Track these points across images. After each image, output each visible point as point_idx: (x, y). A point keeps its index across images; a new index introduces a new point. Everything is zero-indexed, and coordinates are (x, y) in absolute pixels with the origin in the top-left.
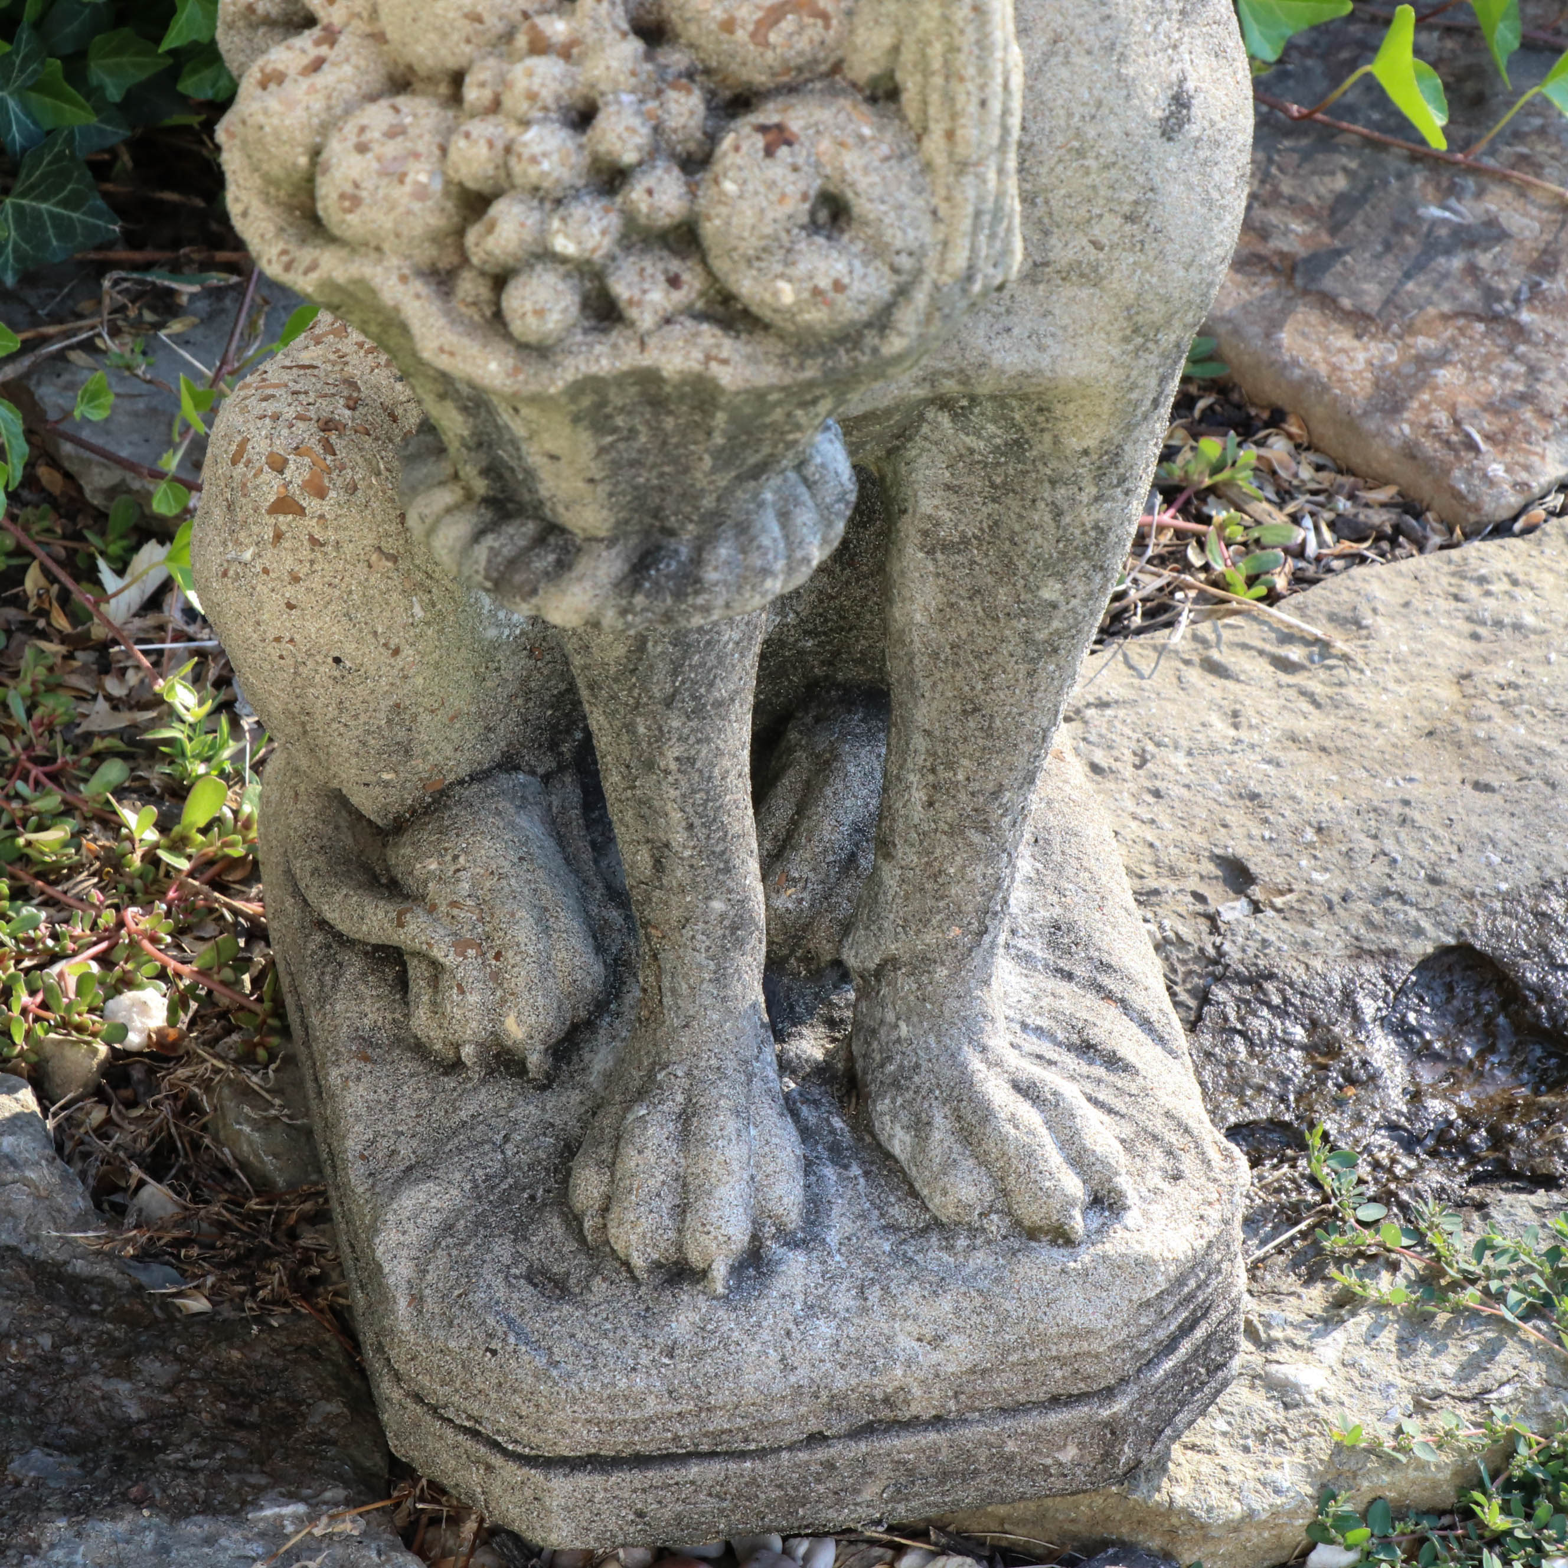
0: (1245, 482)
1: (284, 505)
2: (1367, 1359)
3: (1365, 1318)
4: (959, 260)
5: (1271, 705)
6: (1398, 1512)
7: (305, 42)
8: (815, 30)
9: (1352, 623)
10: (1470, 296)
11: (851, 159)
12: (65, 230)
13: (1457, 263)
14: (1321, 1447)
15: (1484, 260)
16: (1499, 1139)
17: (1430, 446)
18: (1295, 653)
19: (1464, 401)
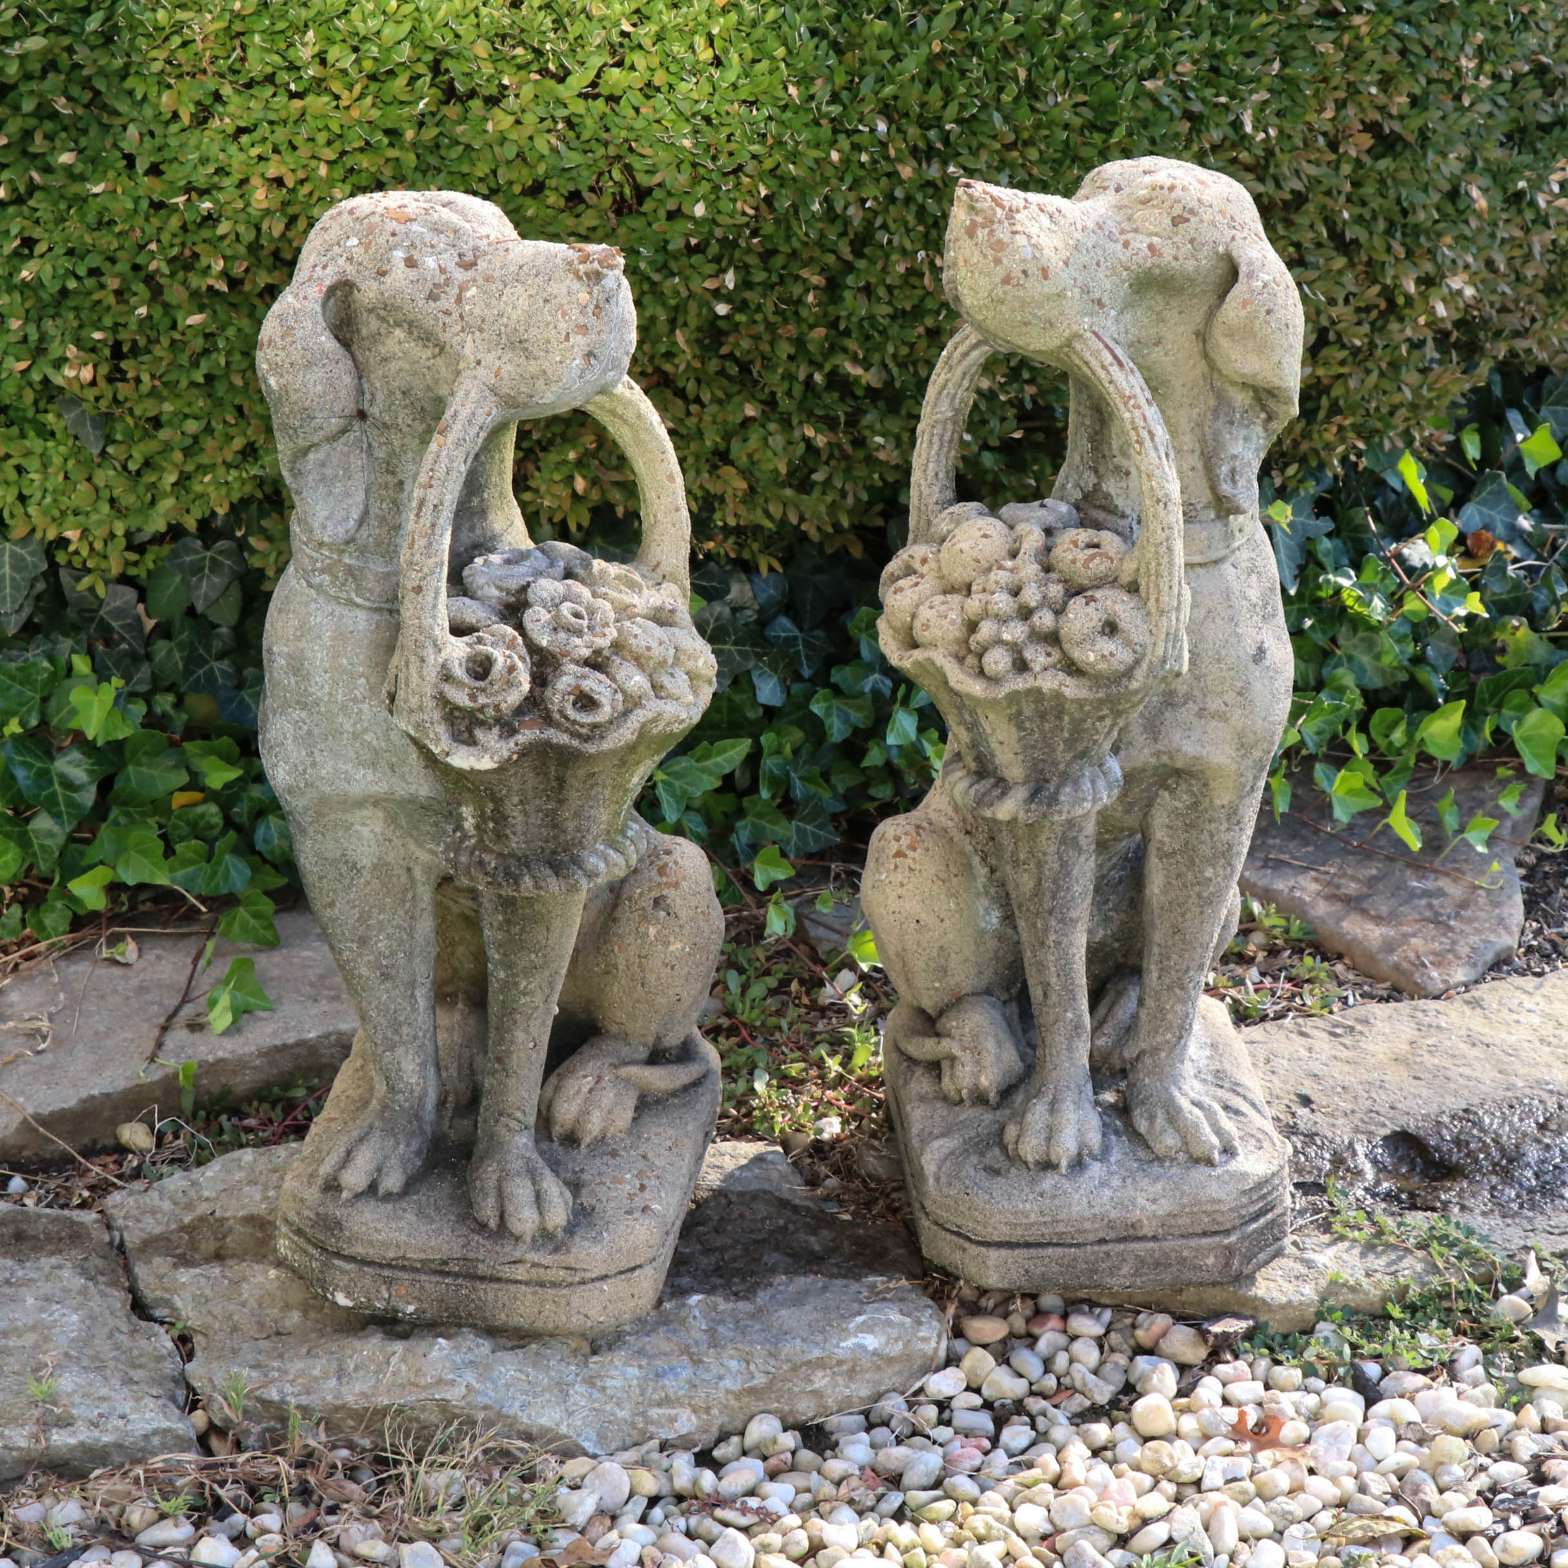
0: (1323, 975)
1: (900, 854)
2: (1345, 1257)
3: (1346, 1244)
5: (1326, 1047)
6: (1356, 1312)
9: (1366, 1022)
10: (1428, 914)
13: (1423, 902)
14: (1323, 1283)
15: (1435, 902)
16: (1412, 1195)
17: (1405, 965)
18: (1339, 1031)
19: (1421, 950)
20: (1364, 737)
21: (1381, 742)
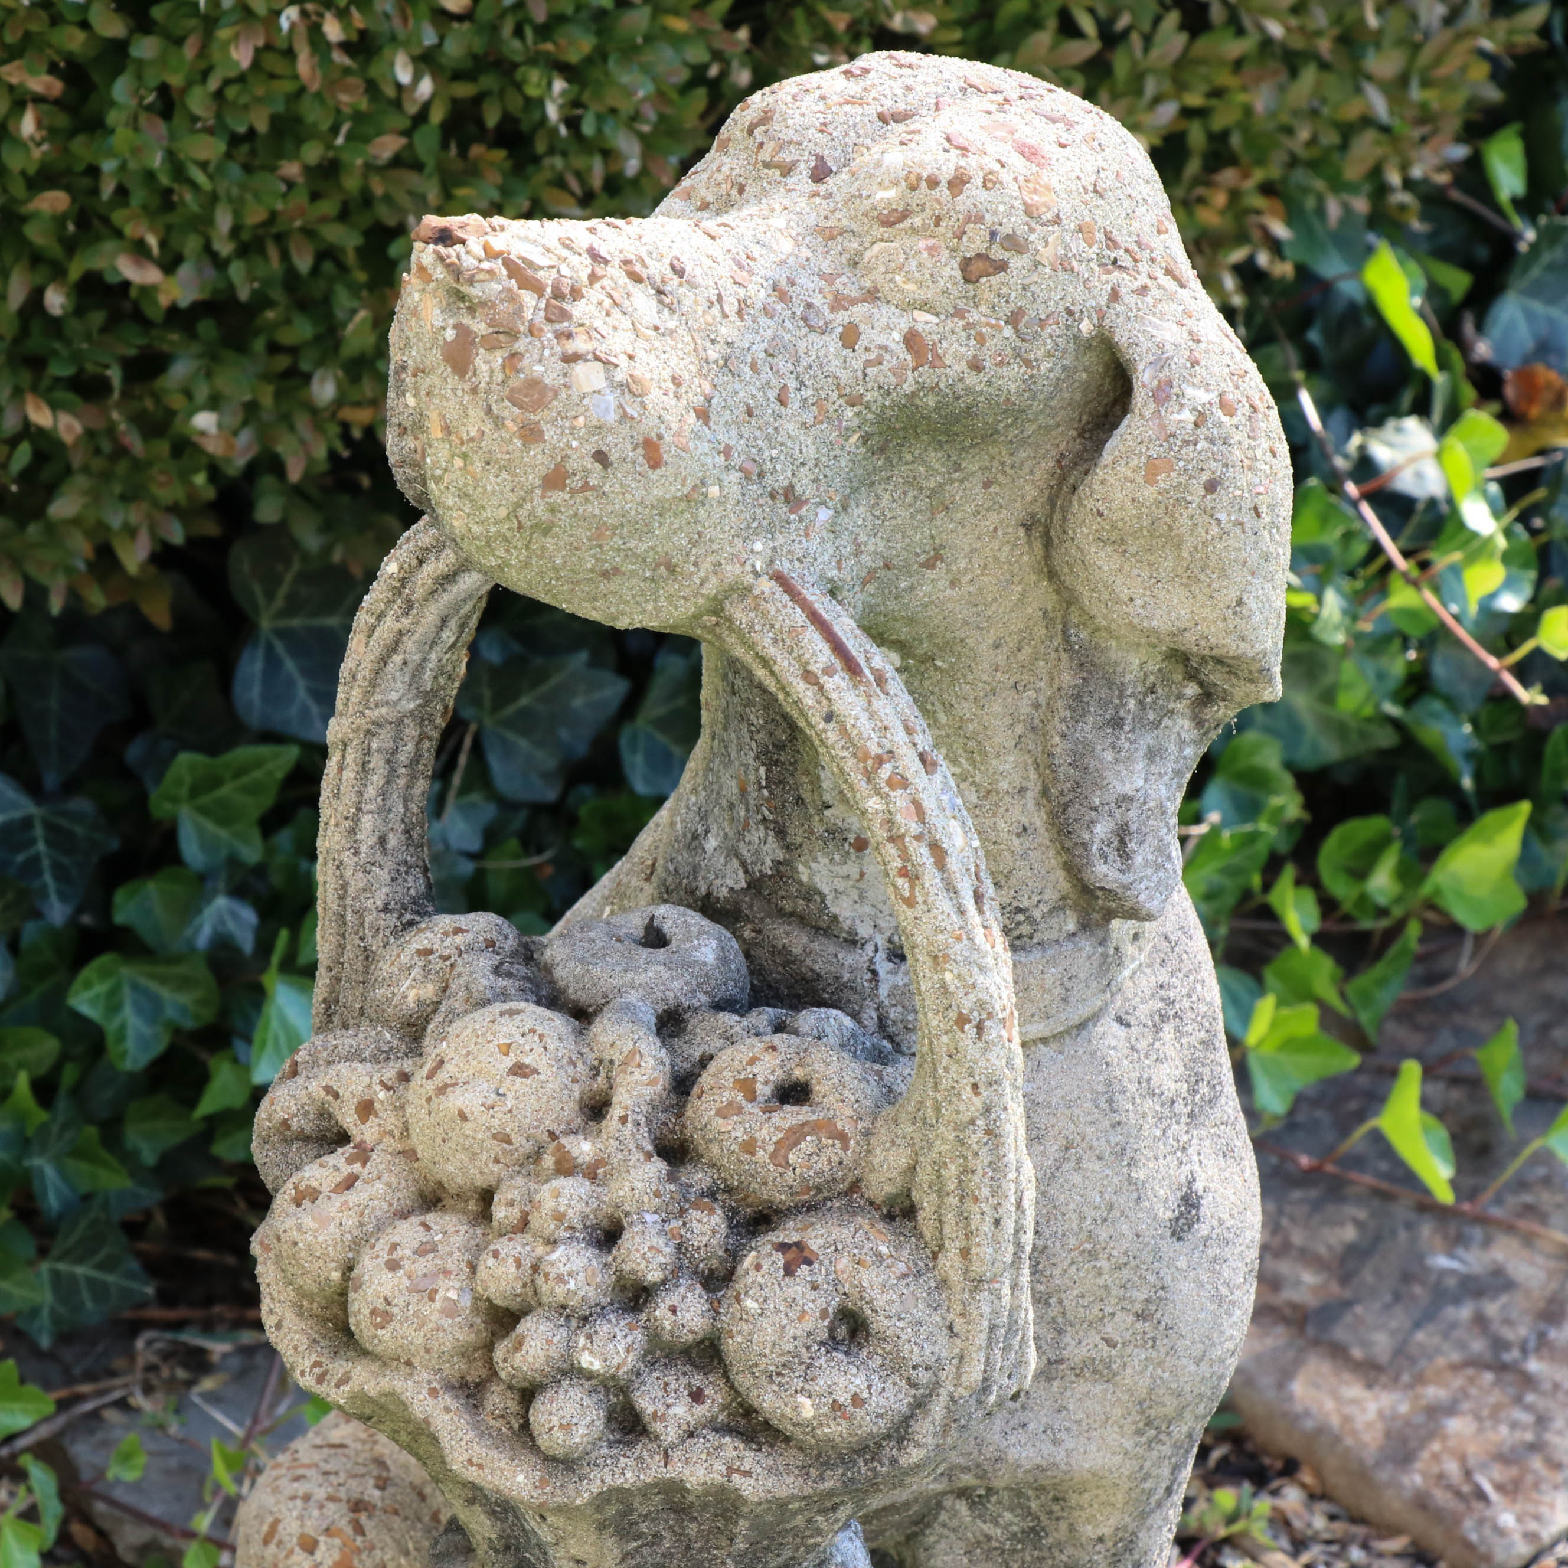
0: (1259, 1531)
4: (974, 1373)
7: (339, 1159)
8: (833, 1151)
10: (1478, 1346)
11: (869, 1277)
12: (99, 1290)
13: (1465, 1312)
15: (1492, 1308)
17: (1441, 1497)
19: (1474, 1451)
20: (1308, 896)
21: (1340, 888)
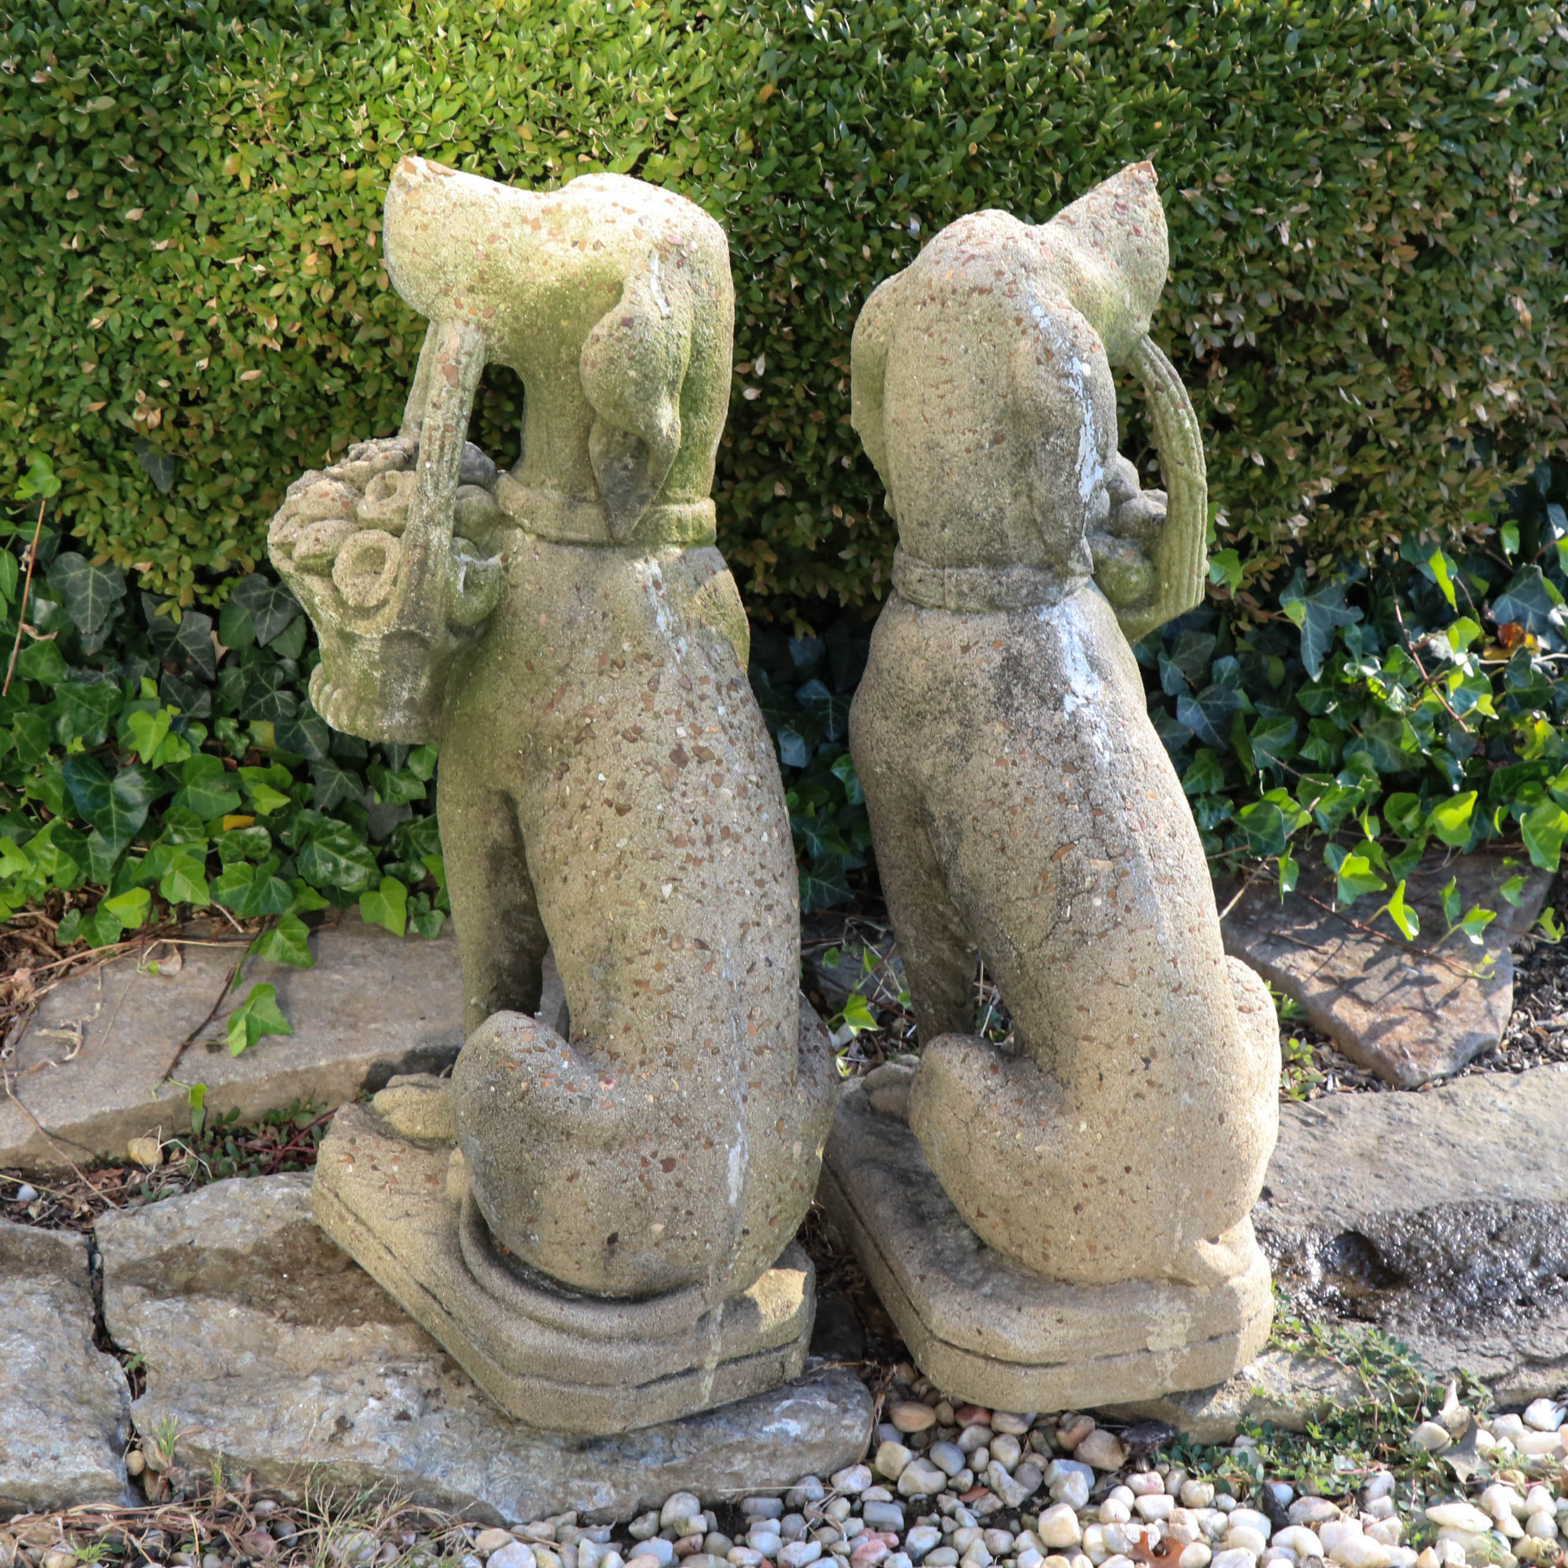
0: (1307, 1059)
2: (1275, 1369)
3: (1278, 1354)
5: (1296, 1136)
6: (1276, 1427)
9: (1338, 1112)
10: (1417, 1002)
13: (1415, 989)
14: (1248, 1396)
15: (1427, 990)
16: (1354, 1303)
17: (1387, 1053)
18: (1311, 1120)
19: (1405, 1039)
20: (1376, 820)
21: (1394, 824)
